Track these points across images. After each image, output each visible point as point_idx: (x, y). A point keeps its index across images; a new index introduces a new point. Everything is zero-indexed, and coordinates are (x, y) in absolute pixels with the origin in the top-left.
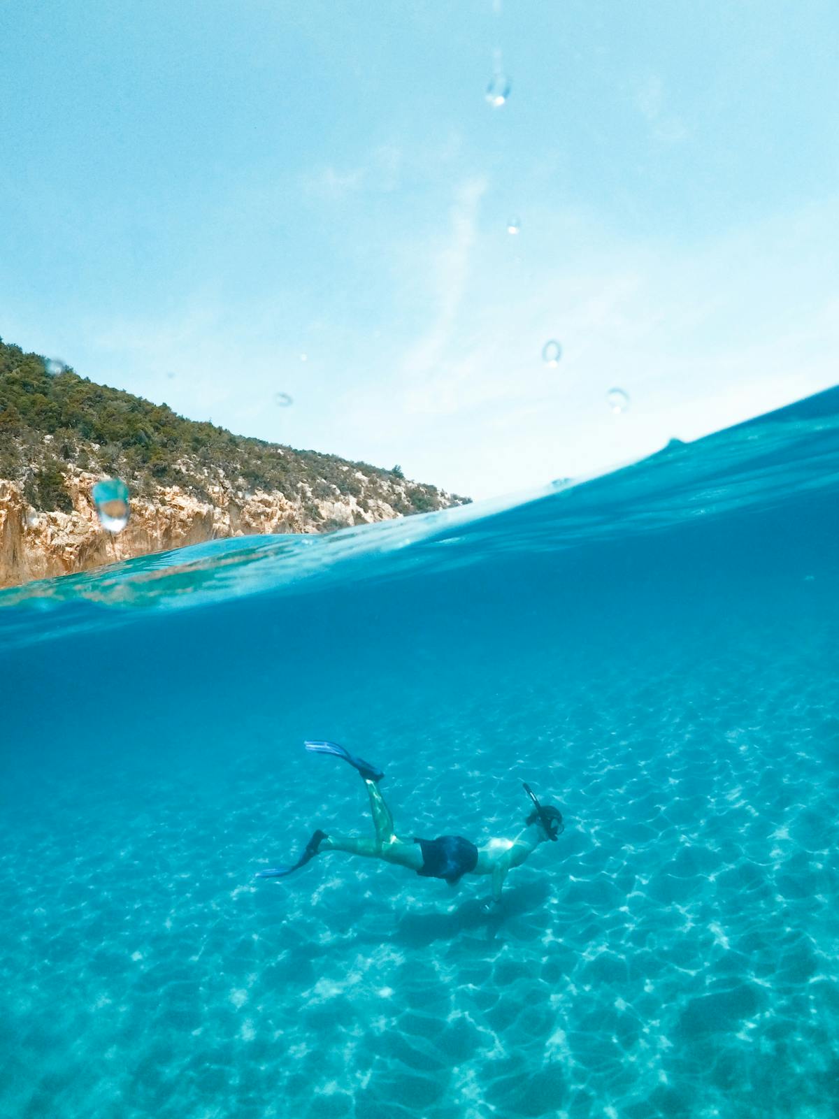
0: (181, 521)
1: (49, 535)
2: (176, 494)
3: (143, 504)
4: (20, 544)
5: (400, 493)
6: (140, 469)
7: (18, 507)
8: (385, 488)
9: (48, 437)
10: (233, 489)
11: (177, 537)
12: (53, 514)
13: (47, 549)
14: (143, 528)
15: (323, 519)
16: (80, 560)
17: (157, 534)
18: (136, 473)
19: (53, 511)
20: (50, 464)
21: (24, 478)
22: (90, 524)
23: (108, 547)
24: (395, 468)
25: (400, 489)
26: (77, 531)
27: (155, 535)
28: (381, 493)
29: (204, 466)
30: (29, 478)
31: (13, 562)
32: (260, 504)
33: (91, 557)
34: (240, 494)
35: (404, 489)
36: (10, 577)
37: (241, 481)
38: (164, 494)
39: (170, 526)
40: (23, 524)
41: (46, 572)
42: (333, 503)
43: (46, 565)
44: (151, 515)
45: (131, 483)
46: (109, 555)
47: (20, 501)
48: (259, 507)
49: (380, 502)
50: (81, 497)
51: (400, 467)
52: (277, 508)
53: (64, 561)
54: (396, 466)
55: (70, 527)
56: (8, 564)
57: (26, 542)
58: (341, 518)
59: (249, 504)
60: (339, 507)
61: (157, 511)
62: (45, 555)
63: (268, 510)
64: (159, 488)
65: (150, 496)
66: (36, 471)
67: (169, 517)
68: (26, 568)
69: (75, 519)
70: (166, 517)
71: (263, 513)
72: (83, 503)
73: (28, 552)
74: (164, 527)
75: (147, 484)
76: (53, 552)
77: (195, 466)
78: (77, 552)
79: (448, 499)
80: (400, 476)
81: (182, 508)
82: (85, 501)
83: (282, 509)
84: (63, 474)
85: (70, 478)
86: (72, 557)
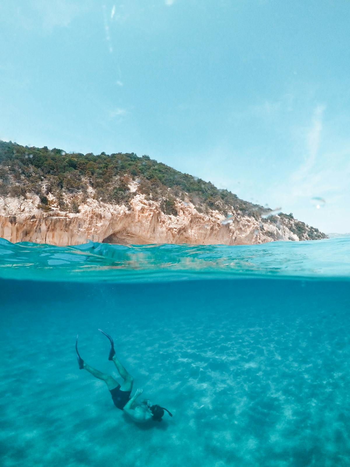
0: (218, 224)
1: (168, 223)
2: (217, 213)
3: (204, 216)
4: (157, 226)
5: (292, 224)
6: (204, 202)
7: (158, 212)
8: (287, 221)
9: (169, 189)
10: (236, 214)
11: (216, 230)
12: (170, 216)
13: (167, 229)
14: (204, 225)
15: (265, 230)
16: (178, 234)
17: (209, 228)
18: (202, 204)
19: (170, 215)
20: (170, 198)
21: (160, 202)
22: (183, 221)
23: (189, 231)
24: (291, 214)
25: (292, 222)
26: (178, 223)
27: (208, 228)
28: (285, 223)
29: (226, 204)
30: (162, 202)
31: (153, 232)
32: (246, 221)
33: (182, 234)
34: (239, 217)
35: (294, 223)
36: (151, 237)
37: (239, 212)
38: (212, 213)
39: (214, 226)
40: (159, 218)
41: (165, 237)
42: (269, 225)
43: (165, 234)
44: (207, 220)
45: (200, 207)
46: (189, 234)
47: (158, 210)
48: (246, 222)
49: (285, 227)
50: (181, 211)
51: (292, 214)
52: (252, 223)
53: (173, 234)
54: (291, 213)
55: (176, 222)
56: (151, 232)
57: (159, 225)
58: (272, 231)
59: (242, 221)
60: (271, 227)
61: (210, 219)
62: (166, 231)
63: (249, 224)
64: (211, 210)
65: (207, 213)
66: (165, 200)
67: (214, 222)
68: (158, 235)
69: (178, 219)
70: (213, 222)
71: (247, 225)
72: (181, 213)
73: (159, 229)
74: (211, 225)
75: (207, 209)
76: (169, 230)
77: (223, 204)
78: (178, 231)
79: (309, 228)
80: (292, 217)
81: (218, 219)
82: (183, 212)
83: (254, 224)
84: (175, 202)
85: (177, 204)
86: (176, 233)
